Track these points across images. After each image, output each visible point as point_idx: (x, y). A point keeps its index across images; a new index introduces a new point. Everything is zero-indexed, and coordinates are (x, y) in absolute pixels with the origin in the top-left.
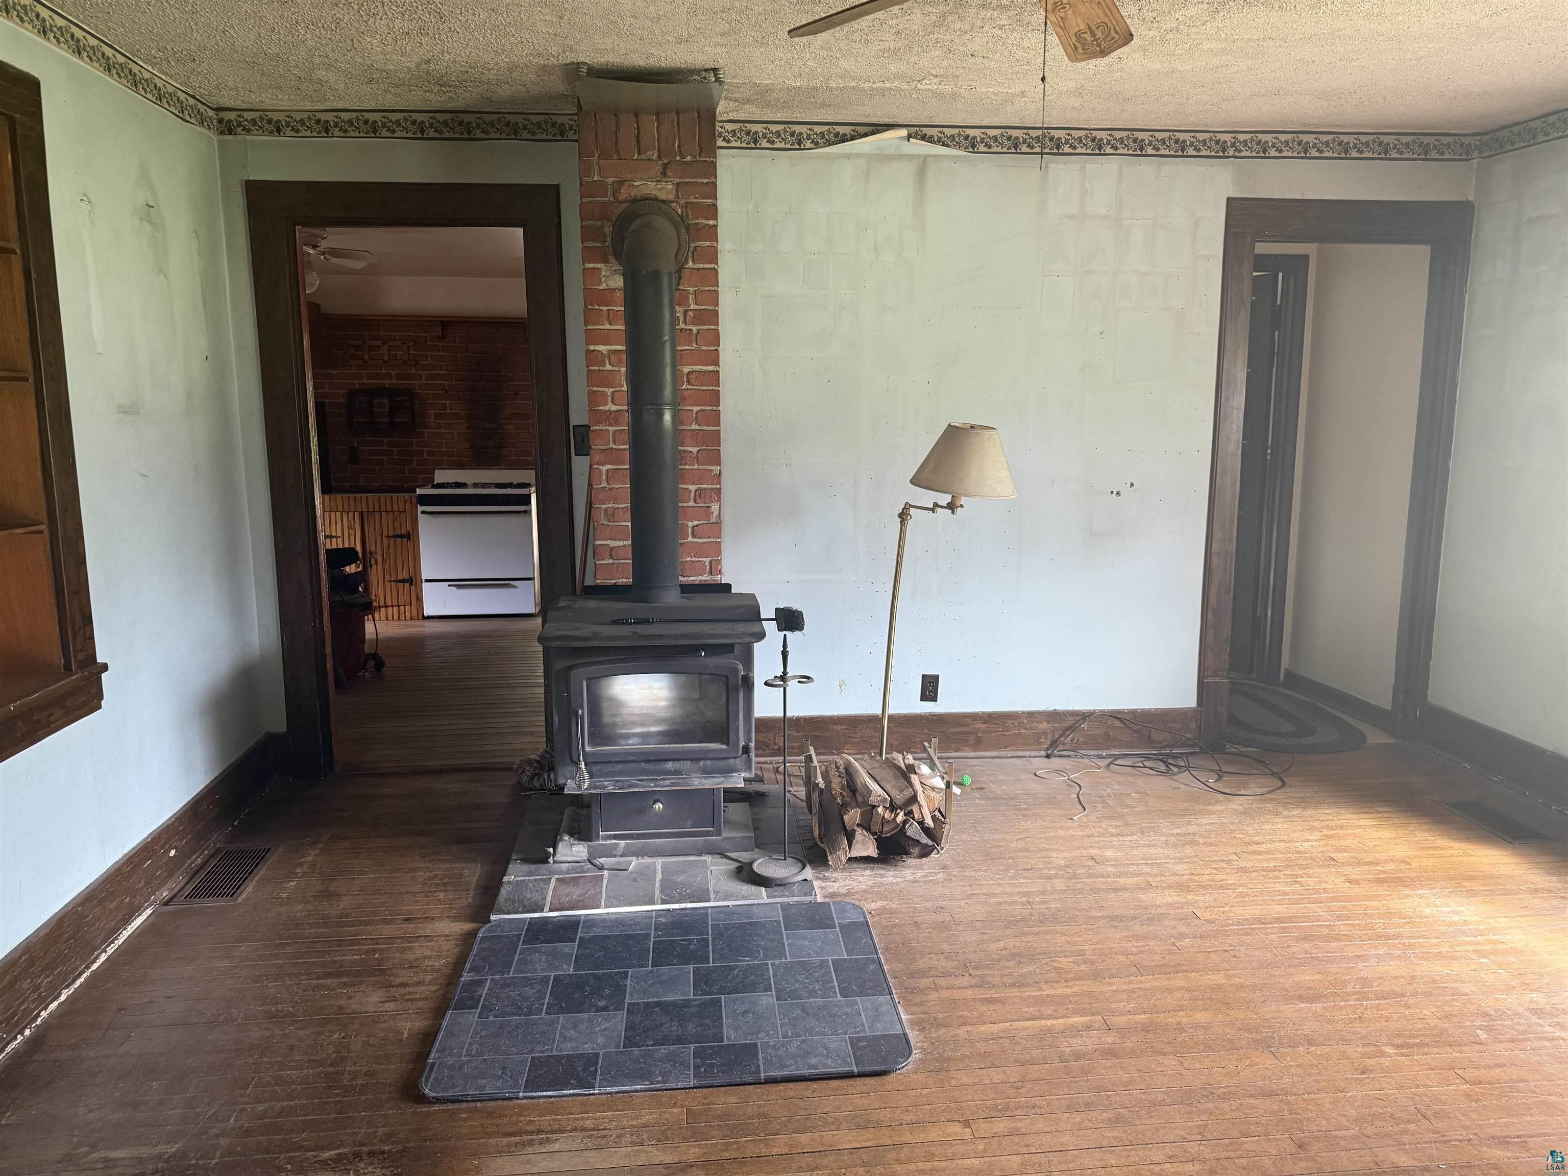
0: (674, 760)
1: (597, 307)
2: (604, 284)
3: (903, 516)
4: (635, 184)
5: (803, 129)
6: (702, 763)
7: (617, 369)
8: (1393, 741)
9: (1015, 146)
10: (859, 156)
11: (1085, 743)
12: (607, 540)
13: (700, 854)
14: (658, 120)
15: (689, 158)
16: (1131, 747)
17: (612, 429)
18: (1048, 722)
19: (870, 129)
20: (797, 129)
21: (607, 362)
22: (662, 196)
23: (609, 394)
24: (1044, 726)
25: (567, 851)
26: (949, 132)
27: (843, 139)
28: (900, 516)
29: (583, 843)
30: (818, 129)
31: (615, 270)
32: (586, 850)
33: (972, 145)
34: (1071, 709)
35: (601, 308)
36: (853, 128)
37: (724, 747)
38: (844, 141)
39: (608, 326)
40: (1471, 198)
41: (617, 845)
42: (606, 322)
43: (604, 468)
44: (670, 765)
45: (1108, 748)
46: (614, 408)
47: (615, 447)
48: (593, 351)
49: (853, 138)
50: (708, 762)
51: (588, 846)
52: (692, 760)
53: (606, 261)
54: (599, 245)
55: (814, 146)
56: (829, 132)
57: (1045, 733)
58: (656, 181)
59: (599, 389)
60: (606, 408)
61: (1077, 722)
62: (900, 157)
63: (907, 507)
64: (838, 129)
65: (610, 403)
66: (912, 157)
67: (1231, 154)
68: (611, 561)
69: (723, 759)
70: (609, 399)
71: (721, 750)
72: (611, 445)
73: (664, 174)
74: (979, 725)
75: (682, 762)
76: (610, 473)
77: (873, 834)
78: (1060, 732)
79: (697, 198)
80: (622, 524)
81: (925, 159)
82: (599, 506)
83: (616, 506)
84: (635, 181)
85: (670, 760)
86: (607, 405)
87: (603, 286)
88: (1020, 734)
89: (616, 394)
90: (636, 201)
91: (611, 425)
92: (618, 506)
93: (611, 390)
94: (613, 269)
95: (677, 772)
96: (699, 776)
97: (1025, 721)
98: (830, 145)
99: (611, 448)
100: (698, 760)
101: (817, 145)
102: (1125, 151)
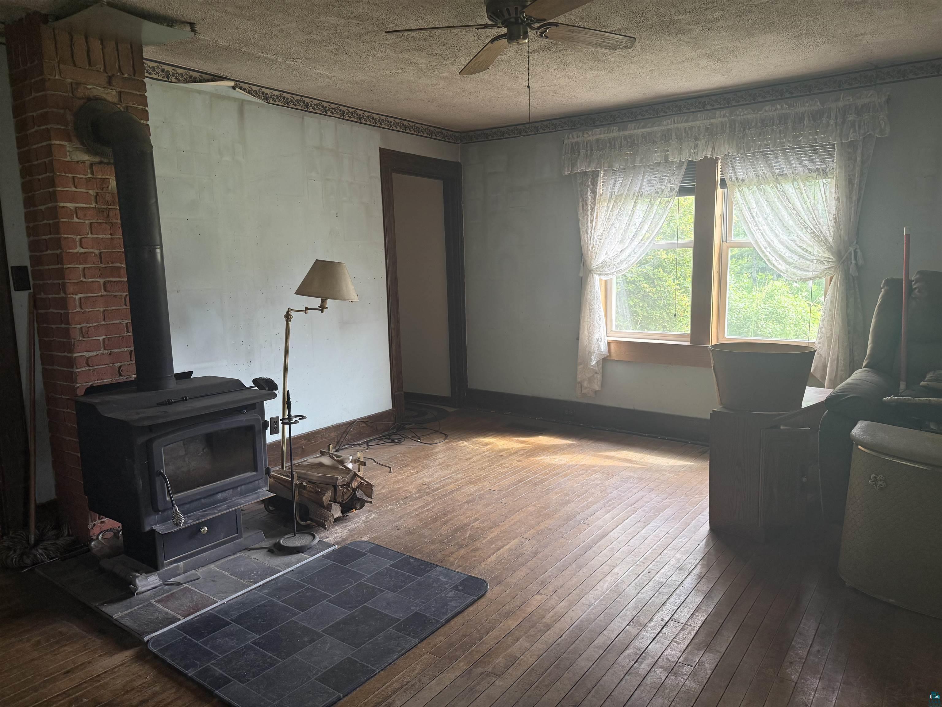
0: (221, 492)
1: (64, 174)
2: (69, 157)
3: (288, 316)
4: (89, 87)
5: (170, 69)
6: (239, 489)
7: (82, 221)
8: (456, 409)
9: (287, 103)
10: (205, 93)
11: (351, 439)
12: (83, 352)
13: (234, 554)
14: (102, 44)
15: (126, 75)
16: (369, 436)
17: (81, 266)
18: (335, 431)
19: (210, 77)
20: (166, 68)
21: (75, 216)
22: (109, 99)
23: (77, 240)
24: (333, 434)
25: (144, 583)
26: (254, 88)
27: (195, 81)
28: (285, 316)
29: (153, 573)
30: (180, 71)
31: (77, 148)
32: (157, 577)
33: (266, 98)
34: (343, 422)
35: (67, 175)
36: (201, 74)
37: (254, 473)
38: (195, 82)
39: (74, 189)
40: (460, 161)
41: (178, 566)
42: (72, 186)
43: (77, 297)
44: (220, 496)
45: (360, 440)
46: (82, 250)
47: (84, 280)
48: (64, 207)
49: (201, 81)
50: (243, 487)
51: (158, 574)
52: (233, 488)
53: (70, 141)
54: (63, 128)
55: (177, 81)
56: (186, 74)
57: (334, 438)
58: (104, 88)
59: (69, 236)
60: (76, 251)
61: (347, 428)
62: (228, 98)
63: (289, 311)
64: (192, 73)
65: (78, 247)
66: (235, 99)
67: (379, 125)
68: (87, 368)
69: (251, 482)
70: (78, 243)
71: (253, 476)
72: (82, 279)
73: (110, 83)
74: (303, 442)
75: (227, 492)
76: (83, 301)
77: (338, 503)
78: (340, 436)
79: (134, 104)
80: (94, 338)
81: (242, 103)
82: (75, 326)
83: (88, 325)
84: (88, 85)
85: (219, 492)
86: (76, 248)
87: (68, 159)
88: (323, 441)
89: (83, 240)
90: (89, 99)
91: (81, 264)
92: (90, 325)
93: (79, 237)
94: (75, 146)
95: (225, 500)
96: (238, 497)
97: (324, 434)
98: (187, 83)
99: (82, 281)
100: (237, 487)
101: (179, 81)
102: (336, 116)
